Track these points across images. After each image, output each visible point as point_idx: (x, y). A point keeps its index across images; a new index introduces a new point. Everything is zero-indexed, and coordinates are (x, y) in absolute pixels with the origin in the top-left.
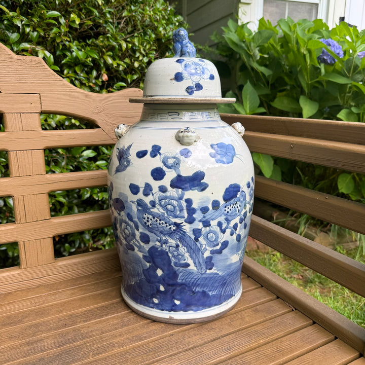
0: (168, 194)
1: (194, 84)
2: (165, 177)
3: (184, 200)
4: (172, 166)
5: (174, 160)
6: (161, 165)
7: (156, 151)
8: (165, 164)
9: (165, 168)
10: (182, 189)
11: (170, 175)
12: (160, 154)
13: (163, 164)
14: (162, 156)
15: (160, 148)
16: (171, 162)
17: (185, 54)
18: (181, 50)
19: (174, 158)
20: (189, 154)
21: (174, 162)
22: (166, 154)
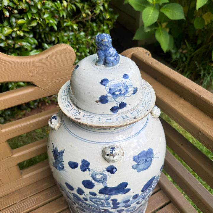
0: (97, 197)
1: (118, 104)
2: (94, 187)
3: (110, 199)
4: (100, 180)
5: (101, 176)
6: (91, 179)
7: (85, 166)
8: (94, 179)
9: (93, 181)
10: (109, 195)
11: (98, 187)
12: (89, 170)
13: (92, 178)
14: (91, 172)
15: (88, 164)
16: (99, 177)
17: (108, 64)
18: (105, 58)
19: (101, 174)
20: (114, 170)
21: (102, 178)
22: (94, 170)
